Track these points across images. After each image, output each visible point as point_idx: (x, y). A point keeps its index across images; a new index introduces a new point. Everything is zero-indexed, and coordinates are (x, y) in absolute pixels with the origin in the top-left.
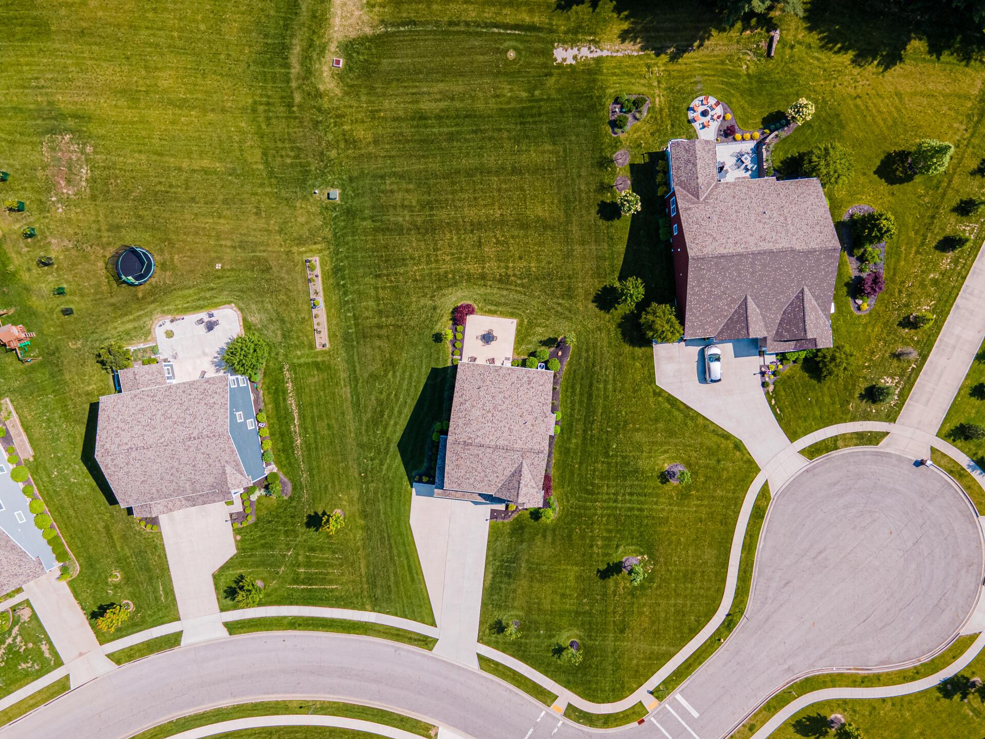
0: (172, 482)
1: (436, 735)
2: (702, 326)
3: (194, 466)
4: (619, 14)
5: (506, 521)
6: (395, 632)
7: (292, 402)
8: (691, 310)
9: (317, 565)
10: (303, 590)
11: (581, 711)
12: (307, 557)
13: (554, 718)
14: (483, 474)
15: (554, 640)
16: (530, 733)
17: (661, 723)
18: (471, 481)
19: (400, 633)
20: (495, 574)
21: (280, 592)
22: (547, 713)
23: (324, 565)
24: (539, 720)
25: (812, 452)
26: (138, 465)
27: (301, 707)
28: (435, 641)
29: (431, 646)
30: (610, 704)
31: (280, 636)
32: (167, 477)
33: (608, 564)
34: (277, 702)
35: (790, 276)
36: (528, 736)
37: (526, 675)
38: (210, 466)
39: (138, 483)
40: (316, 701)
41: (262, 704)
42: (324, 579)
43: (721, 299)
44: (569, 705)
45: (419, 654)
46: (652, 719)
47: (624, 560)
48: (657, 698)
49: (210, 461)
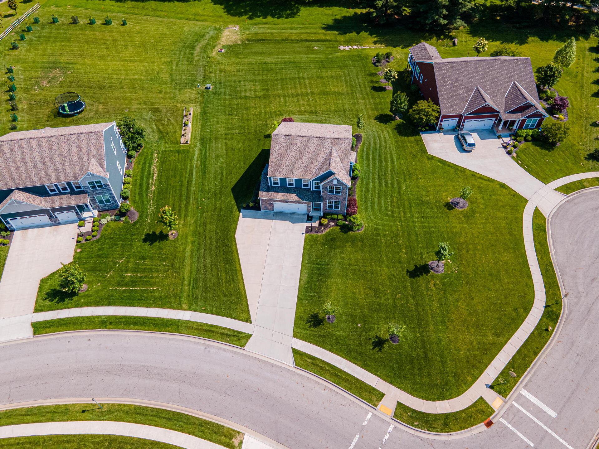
0: (41, 170)
1: (241, 444)
2: (452, 106)
3: (65, 157)
4: (371, 36)
5: (320, 234)
6: (208, 328)
7: (155, 169)
8: (442, 95)
9: (144, 270)
10: (124, 291)
11: (414, 411)
12: (137, 264)
13: (383, 421)
14: (300, 161)
15: (373, 334)
16: (356, 440)
17: (514, 425)
18: (291, 168)
19: (214, 329)
20: (311, 275)
21: (101, 294)
22: (374, 415)
23: (151, 270)
24: (365, 423)
25: (566, 189)
26: (20, 152)
27: (84, 411)
28: (249, 336)
29: (243, 341)
30: (446, 402)
31: (87, 336)
32: (40, 165)
33: (416, 266)
34: (58, 406)
35: (503, 74)
36: (353, 444)
37: (346, 370)
38: (79, 158)
39: (13, 169)
40: (103, 405)
41: (39, 408)
42: (148, 281)
43: (460, 89)
44: (399, 404)
45: (230, 351)
46: (502, 420)
47: (429, 263)
48: (500, 393)
49: (81, 154)
